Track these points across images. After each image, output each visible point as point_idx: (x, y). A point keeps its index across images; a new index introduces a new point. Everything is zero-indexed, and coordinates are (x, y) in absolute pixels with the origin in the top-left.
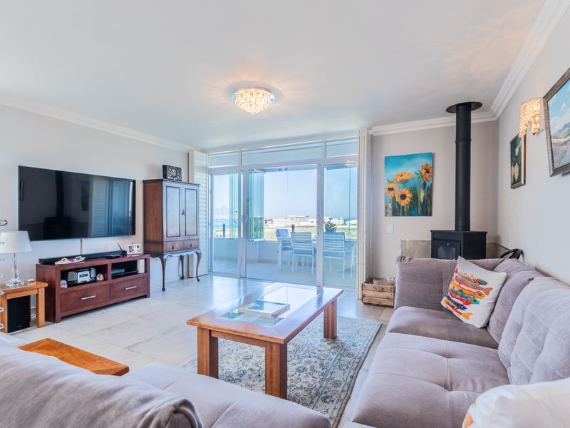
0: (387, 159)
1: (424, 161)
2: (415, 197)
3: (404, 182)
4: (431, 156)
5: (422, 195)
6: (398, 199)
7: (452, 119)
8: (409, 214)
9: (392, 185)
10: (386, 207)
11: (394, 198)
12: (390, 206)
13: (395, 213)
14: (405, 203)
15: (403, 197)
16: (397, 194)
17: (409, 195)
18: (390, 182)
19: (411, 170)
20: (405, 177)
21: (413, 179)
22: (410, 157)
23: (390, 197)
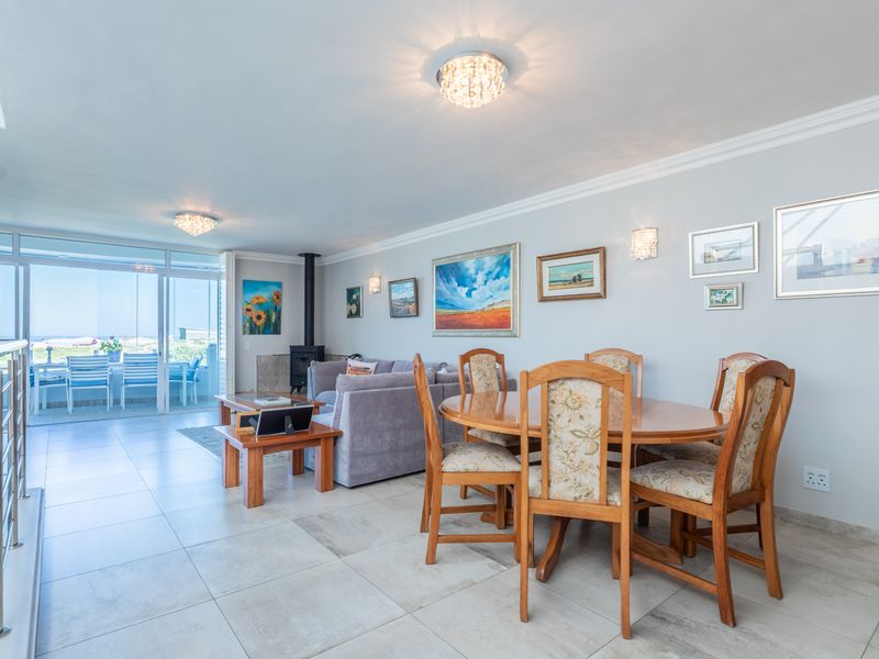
0: (244, 281)
1: (276, 289)
2: (269, 318)
3: (260, 305)
4: (279, 285)
5: (273, 317)
6: (255, 319)
7: (302, 261)
8: (264, 333)
9: (249, 307)
10: (244, 326)
11: (251, 318)
12: (248, 325)
13: (252, 332)
14: (260, 323)
15: (259, 317)
16: (254, 314)
17: (264, 316)
18: (247, 303)
19: (265, 295)
20: (261, 300)
21: (267, 302)
22: (266, 284)
23: (248, 317)
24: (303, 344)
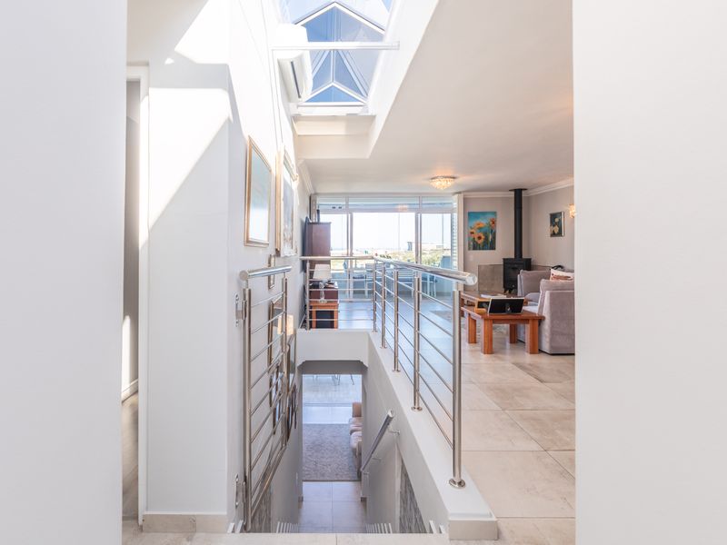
0: (469, 213)
1: (491, 217)
2: (486, 239)
3: (480, 228)
4: (495, 213)
5: (490, 237)
6: (476, 240)
7: (512, 194)
8: (483, 249)
9: (473, 230)
10: (469, 244)
11: (474, 239)
12: (472, 243)
13: (475, 248)
14: (480, 242)
15: (480, 238)
16: (476, 236)
17: (483, 237)
18: (471, 228)
19: (484, 222)
20: (481, 226)
21: (485, 227)
22: (484, 214)
23: (472, 238)
24: (513, 257)
